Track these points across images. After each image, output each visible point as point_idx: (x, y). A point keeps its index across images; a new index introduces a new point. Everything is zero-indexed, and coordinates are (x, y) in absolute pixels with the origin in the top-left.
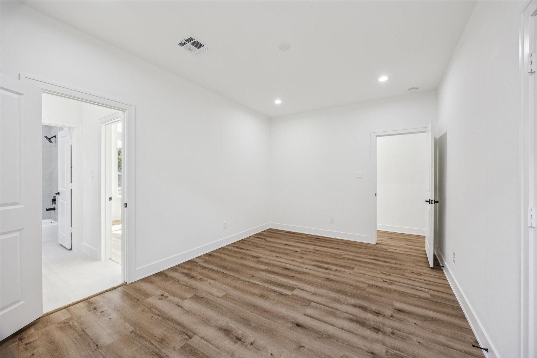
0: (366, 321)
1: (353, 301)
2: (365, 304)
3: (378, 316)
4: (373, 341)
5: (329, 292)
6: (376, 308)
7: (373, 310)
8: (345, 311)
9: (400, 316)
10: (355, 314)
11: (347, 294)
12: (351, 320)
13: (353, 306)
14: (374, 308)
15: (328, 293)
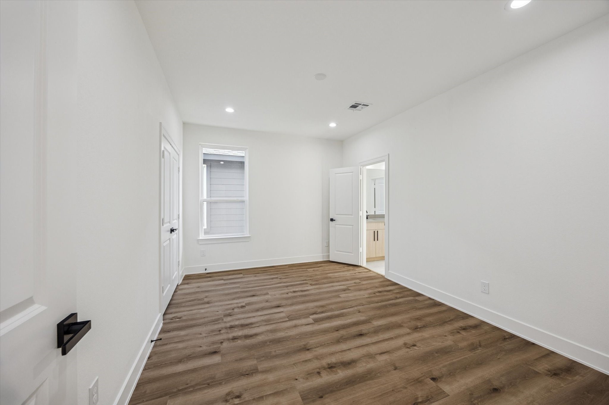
0: (241, 328)
1: (260, 338)
2: (248, 342)
3: (234, 337)
4: (233, 320)
5: (287, 335)
6: (237, 343)
7: (239, 340)
8: (260, 327)
9: (214, 347)
10: (252, 329)
11: (271, 341)
12: (251, 324)
13: (258, 334)
14: (239, 342)
15: (287, 333)
